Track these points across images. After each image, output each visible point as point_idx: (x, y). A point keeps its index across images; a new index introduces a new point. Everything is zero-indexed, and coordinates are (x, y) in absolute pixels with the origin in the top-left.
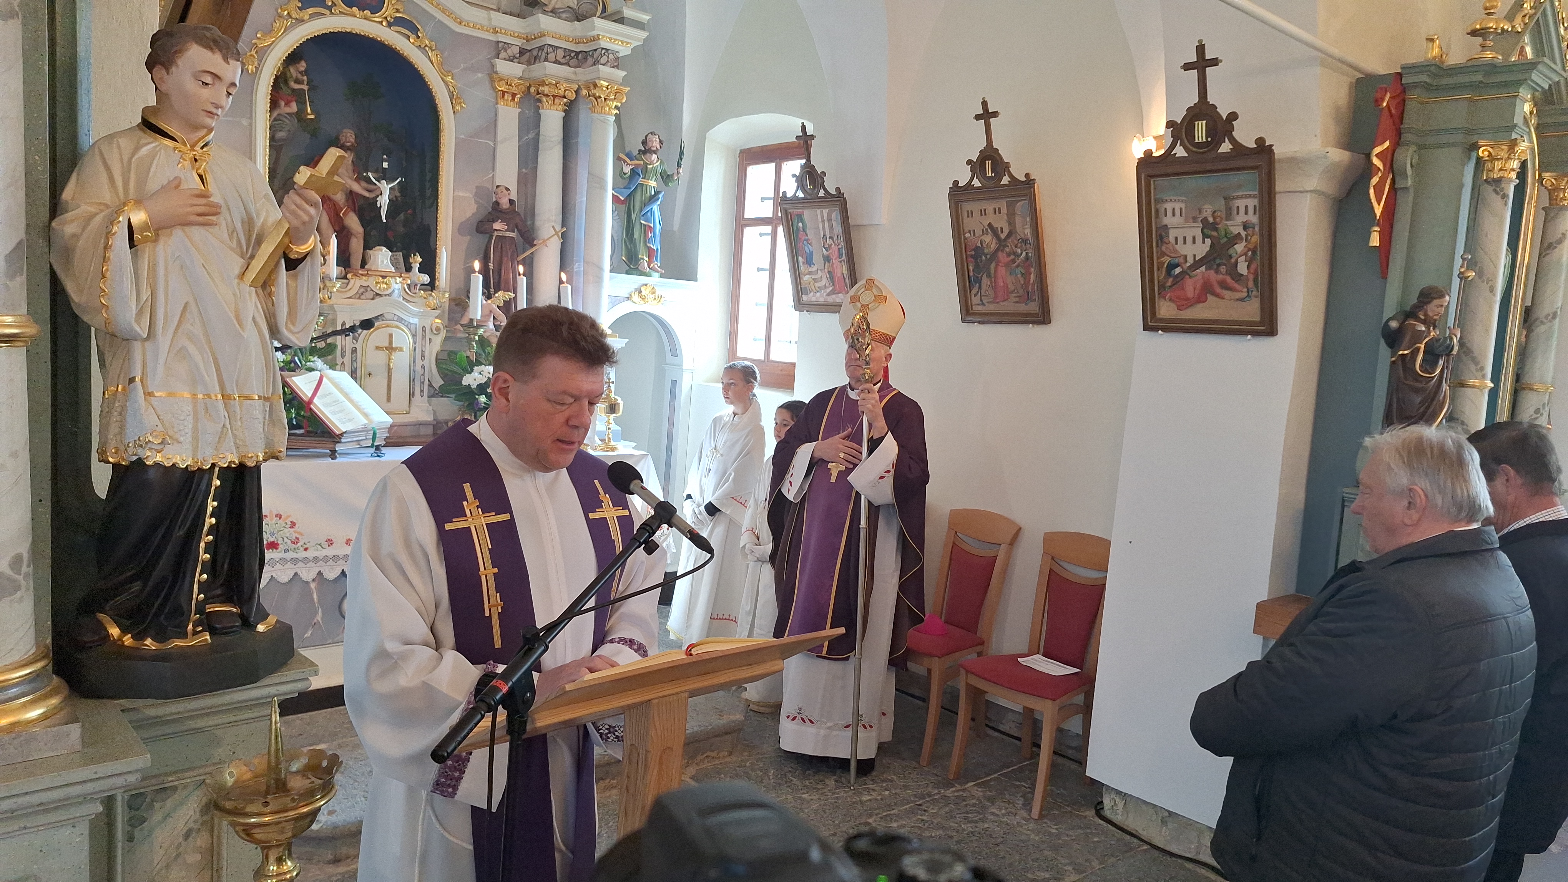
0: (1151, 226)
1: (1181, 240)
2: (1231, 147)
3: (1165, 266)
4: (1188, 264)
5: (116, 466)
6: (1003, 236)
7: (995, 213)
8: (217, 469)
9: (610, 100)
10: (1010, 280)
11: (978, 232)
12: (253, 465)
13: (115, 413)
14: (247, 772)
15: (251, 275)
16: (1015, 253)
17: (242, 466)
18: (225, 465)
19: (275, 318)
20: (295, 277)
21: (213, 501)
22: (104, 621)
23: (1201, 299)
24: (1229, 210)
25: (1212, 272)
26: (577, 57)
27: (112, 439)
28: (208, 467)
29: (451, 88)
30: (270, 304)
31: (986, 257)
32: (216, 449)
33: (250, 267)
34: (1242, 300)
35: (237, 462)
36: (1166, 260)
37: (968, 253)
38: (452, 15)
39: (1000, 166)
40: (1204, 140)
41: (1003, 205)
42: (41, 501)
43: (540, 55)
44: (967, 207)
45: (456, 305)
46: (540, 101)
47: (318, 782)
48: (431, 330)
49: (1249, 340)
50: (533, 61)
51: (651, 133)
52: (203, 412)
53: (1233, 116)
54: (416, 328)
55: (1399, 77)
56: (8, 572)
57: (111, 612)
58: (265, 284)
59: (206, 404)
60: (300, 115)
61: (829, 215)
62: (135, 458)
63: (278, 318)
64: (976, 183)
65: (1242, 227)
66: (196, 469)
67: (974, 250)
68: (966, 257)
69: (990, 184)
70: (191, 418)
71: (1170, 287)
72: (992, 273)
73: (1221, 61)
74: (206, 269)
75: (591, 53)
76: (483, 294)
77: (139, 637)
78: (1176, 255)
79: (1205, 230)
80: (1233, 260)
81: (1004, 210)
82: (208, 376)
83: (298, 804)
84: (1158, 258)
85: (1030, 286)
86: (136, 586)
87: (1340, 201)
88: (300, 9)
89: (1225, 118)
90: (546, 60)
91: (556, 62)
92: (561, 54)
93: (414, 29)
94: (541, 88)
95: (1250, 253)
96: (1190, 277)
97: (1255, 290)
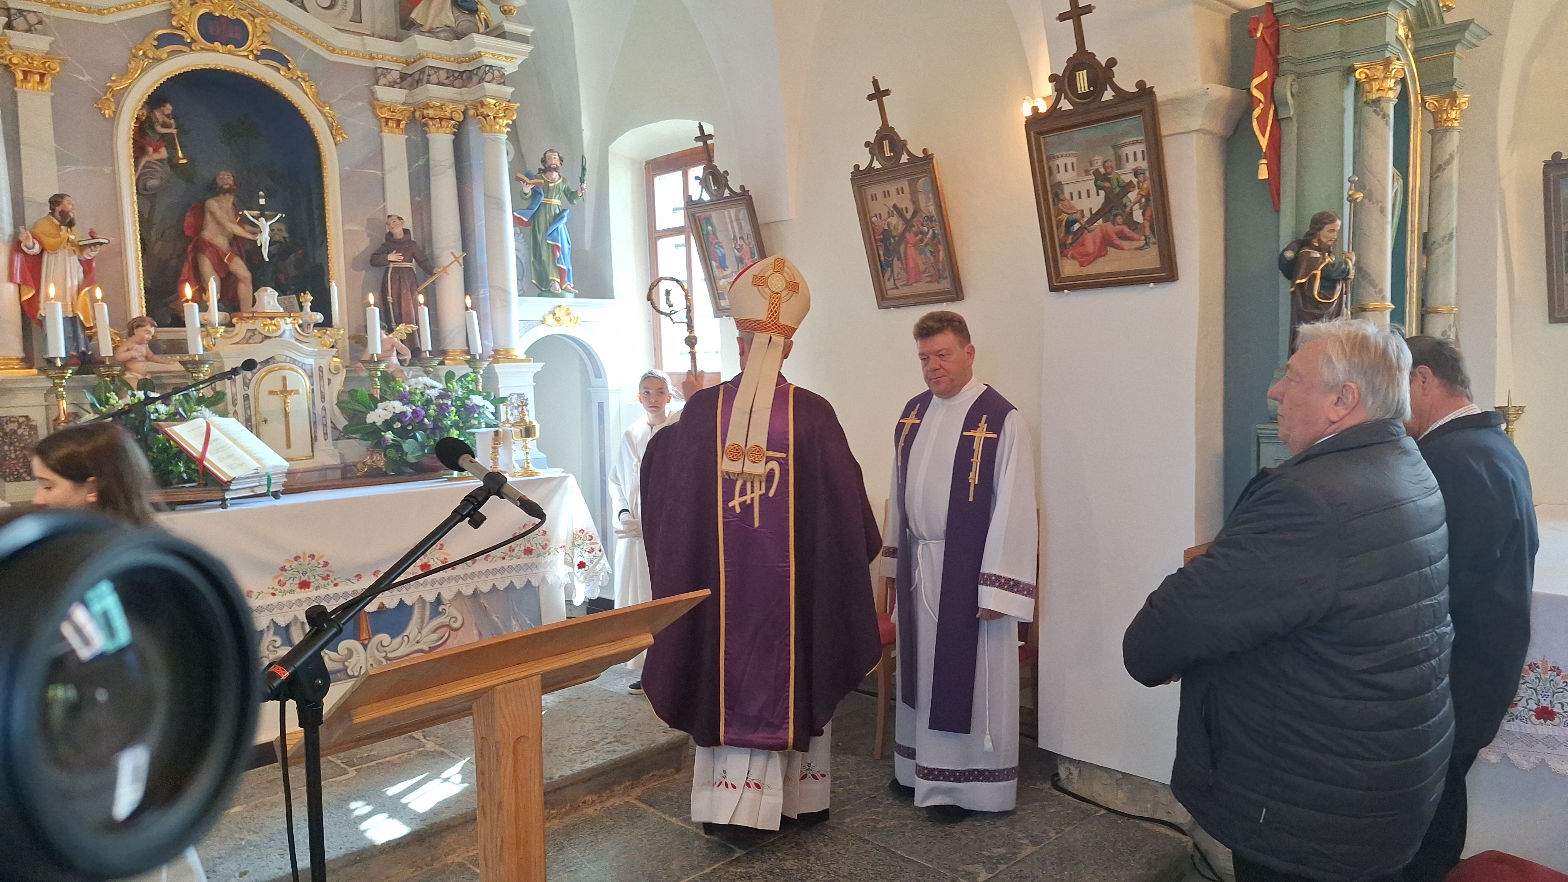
0: (1045, 184)
2: (1113, 94)
3: (1064, 223)
4: (1085, 219)
6: (908, 216)
7: (898, 194)
9: (499, 118)
10: (920, 260)
11: (884, 215)
16: (922, 232)
23: (1101, 252)
24: (1118, 158)
25: (1109, 224)
26: (461, 77)
29: (329, 119)
31: (894, 239)
34: (1141, 248)
36: (1064, 217)
37: (877, 237)
38: (324, 44)
39: (898, 145)
40: (1088, 91)
41: (904, 184)
43: (421, 78)
44: (870, 190)
45: (356, 342)
46: (426, 125)
48: (330, 369)
50: (415, 85)
51: (551, 150)
53: (1112, 62)
54: (312, 369)
55: (1270, 7)
60: (171, 161)
61: (737, 214)
64: (876, 165)
65: (1133, 174)
67: (882, 234)
68: (876, 242)
69: (890, 164)
71: (1071, 244)
72: (902, 255)
75: (474, 72)
76: (382, 328)
78: (1074, 211)
79: (1098, 182)
80: (1128, 209)
81: (907, 189)
84: (1056, 217)
85: (941, 265)
87: (1228, 139)
88: (157, 47)
89: (1104, 66)
90: (428, 82)
91: (439, 83)
92: (443, 75)
93: (284, 62)
94: (425, 112)
95: (1143, 200)
96: (1089, 232)
97: (1152, 236)
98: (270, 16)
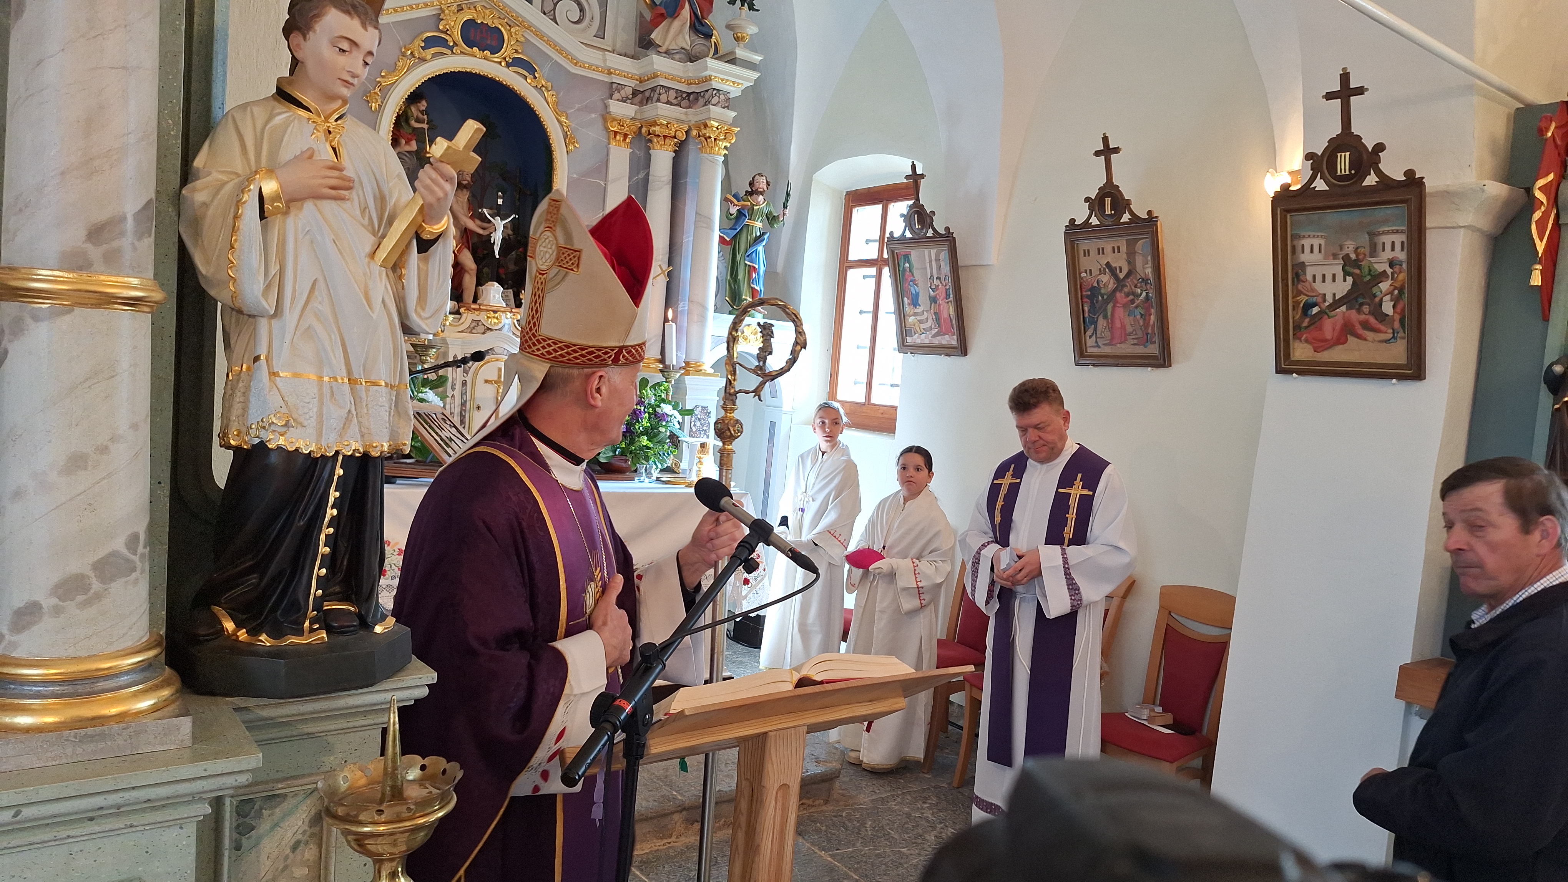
1: (1319, 278)
2: (1378, 180)
3: (1302, 305)
4: (1327, 304)
5: (238, 451)
6: (1122, 276)
7: (1114, 252)
8: (340, 458)
9: (719, 140)
10: (1128, 321)
11: (1095, 272)
12: (377, 455)
13: (239, 394)
14: (361, 778)
15: (382, 255)
16: (1134, 294)
17: (366, 456)
18: (349, 454)
19: (404, 302)
20: (426, 261)
21: (335, 491)
22: (219, 614)
23: (1340, 340)
25: (1354, 311)
26: (689, 99)
27: (234, 421)
28: (331, 454)
29: (565, 128)
30: (400, 287)
31: (1102, 297)
32: (340, 435)
33: (381, 246)
34: (1387, 341)
35: (361, 451)
36: (1303, 299)
37: (1084, 293)
38: (569, 57)
39: (1121, 204)
40: (1347, 172)
41: (1122, 243)
42: (160, 483)
43: (652, 95)
44: (1084, 245)
46: (650, 141)
47: (435, 791)
49: (1394, 384)
50: (645, 102)
51: (759, 174)
52: (328, 395)
56: (125, 551)
57: (225, 606)
58: (396, 267)
59: (331, 387)
60: (419, 154)
61: (937, 255)
62: (257, 441)
63: (408, 302)
64: (1094, 221)
65: (1388, 264)
66: (319, 455)
67: (1090, 290)
68: (1082, 299)
69: (1109, 221)
70: (316, 401)
71: (1306, 327)
72: (1109, 314)
73: (1367, 90)
74: (336, 245)
75: (702, 94)
77: (254, 632)
78: (1314, 294)
79: (1347, 268)
80: (1377, 300)
81: (1124, 249)
82: (335, 357)
83: (414, 814)
84: (1294, 298)
85: (1150, 327)
86: (253, 579)
87: (1496, 238)
88: (423, 48)
89: (1370, 150)
90: (658, 100)
91: (668, 103)
92: (672, 94)
93: (531, 70)
94: (652, 129)
95: (1396, 292)
96: (1329, 317)
97: (1402, 331)
98: (524, 26)
